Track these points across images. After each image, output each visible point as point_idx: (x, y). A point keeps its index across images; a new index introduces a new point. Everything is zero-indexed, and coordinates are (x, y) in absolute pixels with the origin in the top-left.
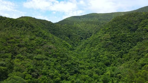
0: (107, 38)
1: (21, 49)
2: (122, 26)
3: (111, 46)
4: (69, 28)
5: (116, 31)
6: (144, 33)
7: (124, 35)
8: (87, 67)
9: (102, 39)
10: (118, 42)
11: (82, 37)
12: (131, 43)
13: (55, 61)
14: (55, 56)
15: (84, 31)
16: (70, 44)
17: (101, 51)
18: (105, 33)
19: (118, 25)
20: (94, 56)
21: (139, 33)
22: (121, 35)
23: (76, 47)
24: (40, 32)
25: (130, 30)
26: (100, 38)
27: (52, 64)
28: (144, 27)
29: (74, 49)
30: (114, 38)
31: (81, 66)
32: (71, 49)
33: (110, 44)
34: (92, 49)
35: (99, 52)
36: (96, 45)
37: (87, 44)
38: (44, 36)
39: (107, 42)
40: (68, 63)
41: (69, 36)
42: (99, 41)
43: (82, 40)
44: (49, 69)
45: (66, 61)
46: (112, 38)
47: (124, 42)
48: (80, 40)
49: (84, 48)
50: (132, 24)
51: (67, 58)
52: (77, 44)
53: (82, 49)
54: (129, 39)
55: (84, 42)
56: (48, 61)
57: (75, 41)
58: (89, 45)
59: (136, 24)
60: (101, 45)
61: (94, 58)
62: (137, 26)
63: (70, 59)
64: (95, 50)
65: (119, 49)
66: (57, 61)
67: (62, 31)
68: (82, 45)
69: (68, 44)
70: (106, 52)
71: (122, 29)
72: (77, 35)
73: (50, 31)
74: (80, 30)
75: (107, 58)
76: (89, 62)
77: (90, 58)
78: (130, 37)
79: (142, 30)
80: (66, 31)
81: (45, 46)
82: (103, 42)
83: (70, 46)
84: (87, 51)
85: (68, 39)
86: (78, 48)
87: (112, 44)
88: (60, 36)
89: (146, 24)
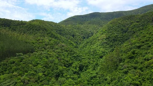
0: (103, 38)
1: (47, 47)
2: (117, 28)
3: (105, 44)
4: (73, 29)
5: (110, 32)
6: (132, 34)
7: (117, 36)
8: (87, 58)
9: (100, 39)
10: (111, 41)
11: (84, 36)
12: (121, 42)
13: (67, 54)
14: (67, 51)
15: (86, 31)
16: (75, 43)
17: (98, 48)
18: (103, 34)
19: (113, 28)
20: (93, 52)
21: (128, 34)
22: (114, 36)
23: (79, 45)
24: (52, 34)
25: (122, 31)
26: (98, 38)
27: (66, 55)
28: (132, 29)
29: (78, 47)
30: (108, 38)
31: (83, 58)
32: (75, 47)
33: (105, 43)
34: (92, 47)
35: (97, 49)
36: (95, 43)
37: (88, 42)
38: (56, 37)
39: (103, 41)
40: (75, 55)
41: (73, 36)
42: (97, 40)
43: (84, 39)
44: (65, 57)
45: (73, 54)
46: (107, 38)
47: (116, 41)
48: (83, 39)
49: (86, 46)
50: (124, 26)
51: (74, 52)
52: (80, 43)
53: (84, 47)
54: (120, 39)
55: (86, 41)
56: (63, 54)
57: (78, 40)
58: (89, 44)
59: (127, 27)
60: (99, 44)
61: (93, 53)
62: (128, 28)
63: (76, 53)
64: (94, 47)
65: (111, 46)
66: (68, 54)
67: (67, 31)
68: (84, 44)
69: (73, 43)
70: (101, 49)
71: (116, 30)
72: (80, 34)
73: (57, 31)
74: (82, 30)
75: (102, 53)
76: (89, 56)
77: (90, 53)
78: (121, 37)
79: (131, 32)
80: (70, 31)
81: (59, 45)
82: (100, 41)
83: (75, 44)
84: (88, 48)
85: (72, 39)
86: (81, 46)
87: (107, 43)
88: (66, 36)
89: (135, 27)
